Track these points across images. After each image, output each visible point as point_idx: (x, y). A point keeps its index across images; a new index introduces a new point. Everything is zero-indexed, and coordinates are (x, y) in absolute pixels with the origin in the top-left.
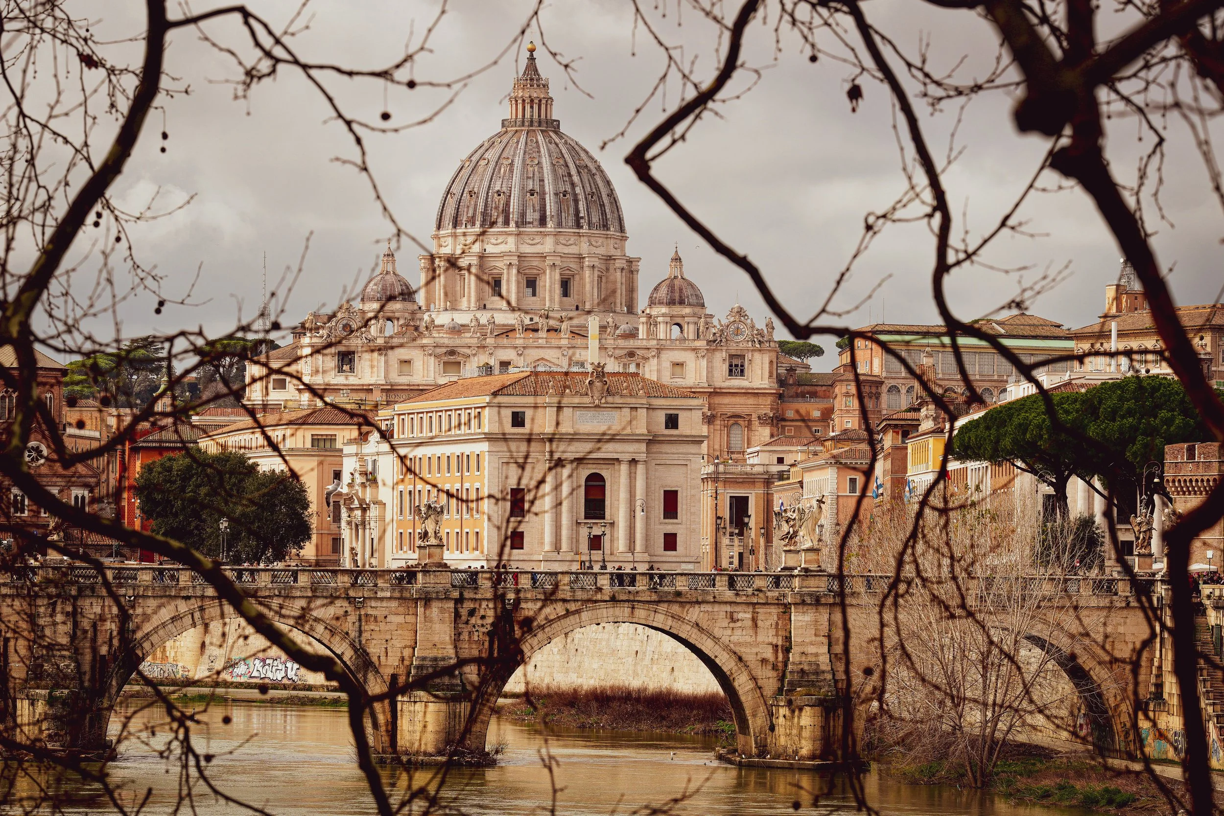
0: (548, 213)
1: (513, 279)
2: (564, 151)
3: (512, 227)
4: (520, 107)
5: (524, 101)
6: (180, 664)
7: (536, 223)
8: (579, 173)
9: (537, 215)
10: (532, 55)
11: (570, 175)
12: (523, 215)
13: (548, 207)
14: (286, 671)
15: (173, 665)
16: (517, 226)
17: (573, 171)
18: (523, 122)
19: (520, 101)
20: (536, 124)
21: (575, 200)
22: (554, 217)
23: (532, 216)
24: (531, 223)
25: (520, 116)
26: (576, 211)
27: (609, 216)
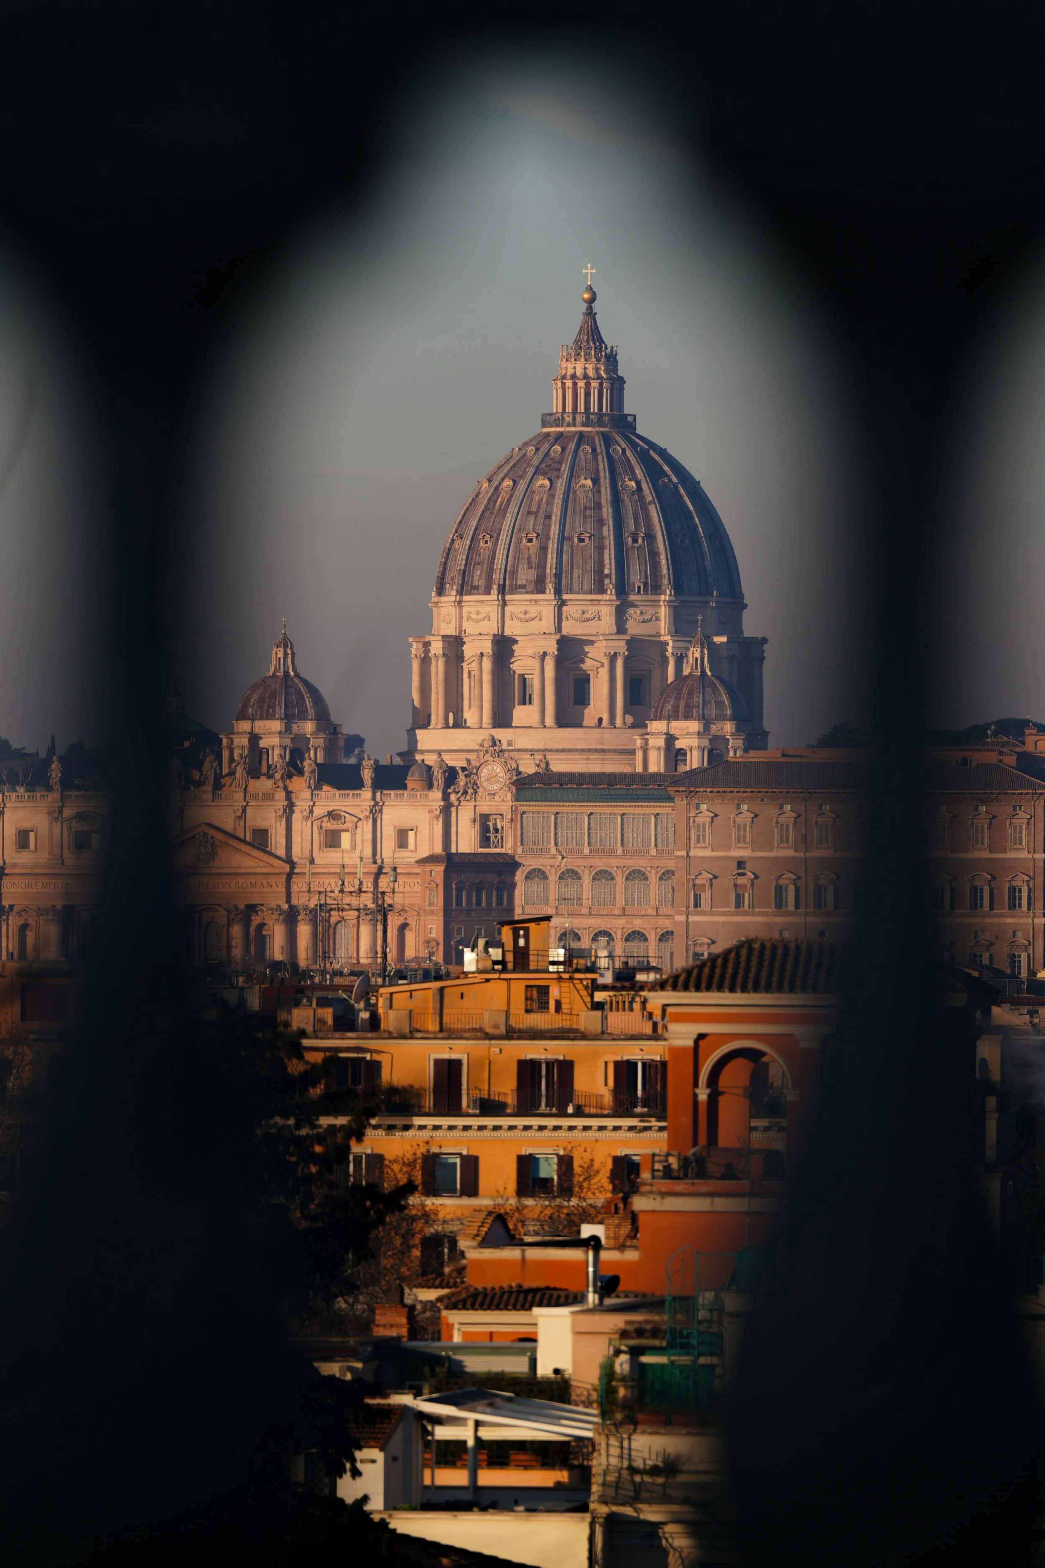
0: (549, 569)
3: (497, 593)
12: (511, 572)
13: (549, 564)
16: (504, 590)
17: (605, 500)
21: (600, 548)
22: (558, 576)
23: (526, 575)
24: (523, 587)
25: (569, 408)
26: (600, 565)
27: (665, 572)
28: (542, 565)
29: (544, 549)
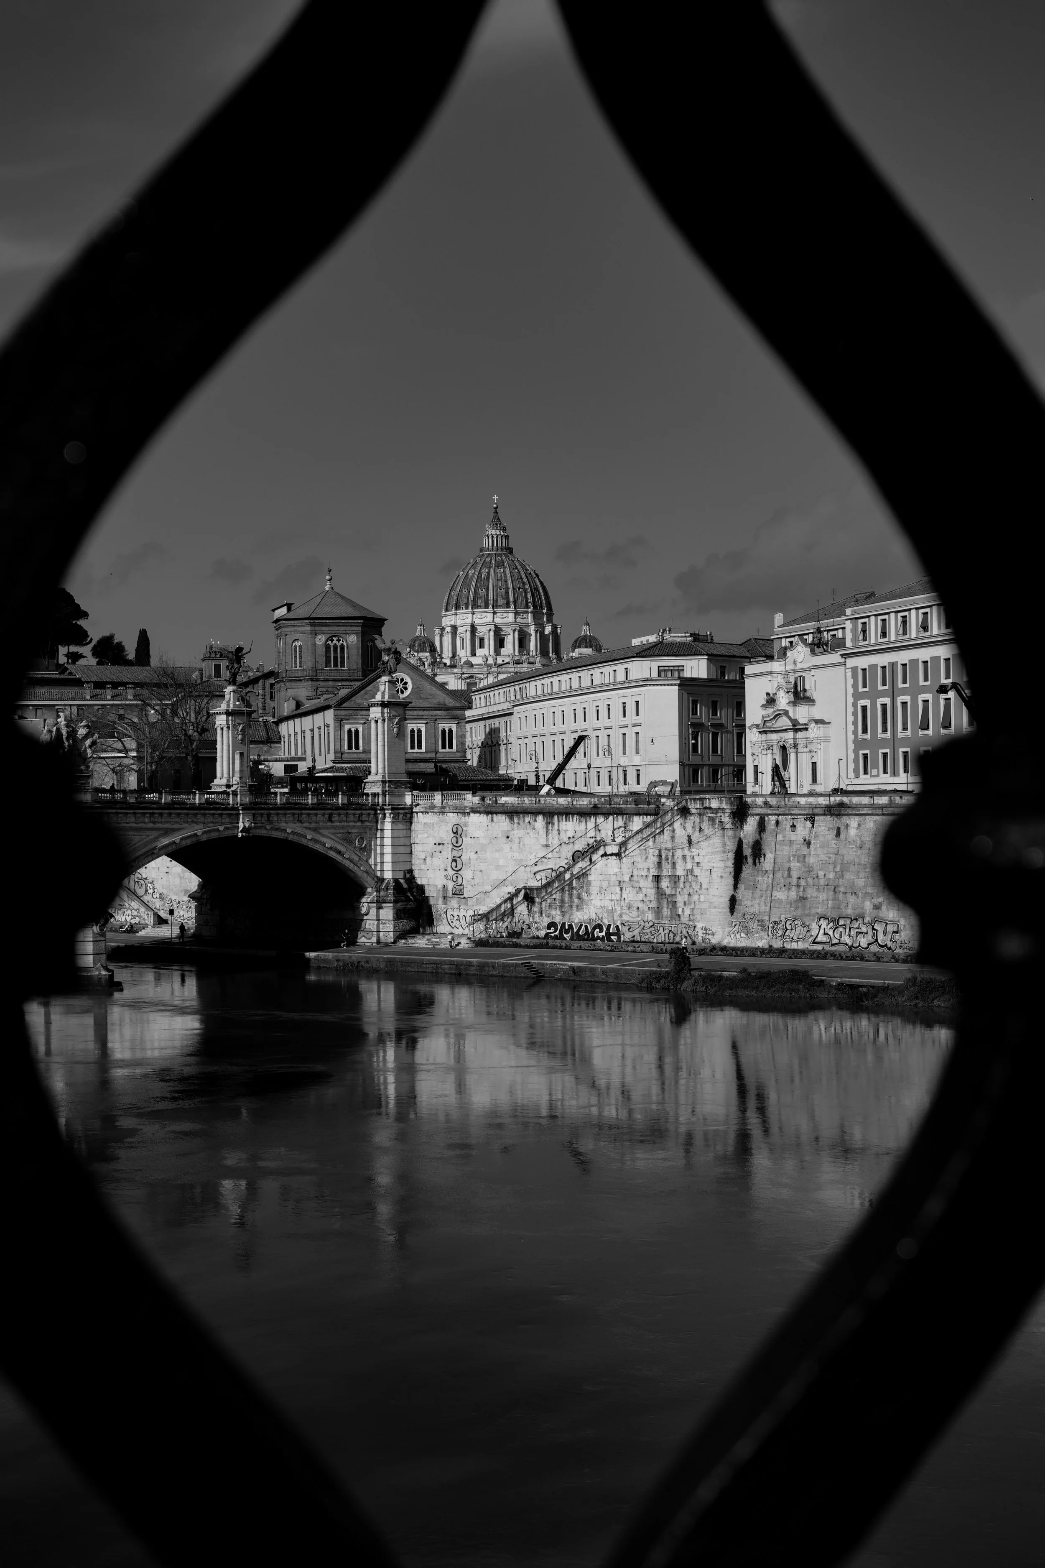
0: (511, 600)
1: (492, 638)
2: (517, 565)
3: (490, 609)
4: (490, 540)
5: (493, 537)
6: (699, 925)
7: (504, 606)
8: (527, 577)
9: (504, 601)
10: (496, 511)
11: (522, 578)
12: (496, 601)
13: (510, 597)
14: (875, 935)
15: (689, 926)
16: (493, 608)
17: (523, 576)
18: (493, 548)
19: (490, 537)
20: (500, 550)
21: (526, 593)
22: (515, 602)
23: (501, 602)
24: (500, 606)
25: (490, 545)
26: (527, 599)
27: (544, 602)
28: (508, 598)
29: (507, 593)
